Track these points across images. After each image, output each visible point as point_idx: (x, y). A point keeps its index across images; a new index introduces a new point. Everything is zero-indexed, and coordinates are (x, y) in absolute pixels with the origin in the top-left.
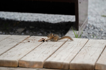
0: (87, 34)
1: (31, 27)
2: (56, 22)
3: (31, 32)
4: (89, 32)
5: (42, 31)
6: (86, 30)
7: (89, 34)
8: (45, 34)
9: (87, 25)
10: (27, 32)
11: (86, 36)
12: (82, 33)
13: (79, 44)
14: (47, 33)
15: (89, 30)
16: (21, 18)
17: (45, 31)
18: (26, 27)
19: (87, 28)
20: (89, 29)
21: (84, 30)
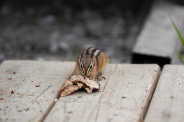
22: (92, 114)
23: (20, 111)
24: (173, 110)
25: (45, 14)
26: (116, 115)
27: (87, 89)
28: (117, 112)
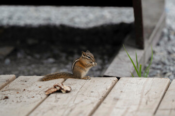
0: (165, 53)
1: (30, 41)
2: (91, 25)
3: (28, 54)
4: (169, 48)
5: (56, 51)
6: (162, 43)
7: (169, 53)
8: (63, 59)
9: (165, 31)
10: (19, 55)
11: (163, 60)
12: (154, 52)
13: (144, 100)
14: (67, 58)
15: (171, 43)
16: (10, 18)
17: (63, 51)
18: (18, 42)
19: (166, 38)
20: (169, 39)
21: (158, 45)
22: (72, 99)
23: (29, 98)
24: (121, 97)
25: (49, 57)
26: (86, 99)
27: (62, 90)
28: (87, 98)
